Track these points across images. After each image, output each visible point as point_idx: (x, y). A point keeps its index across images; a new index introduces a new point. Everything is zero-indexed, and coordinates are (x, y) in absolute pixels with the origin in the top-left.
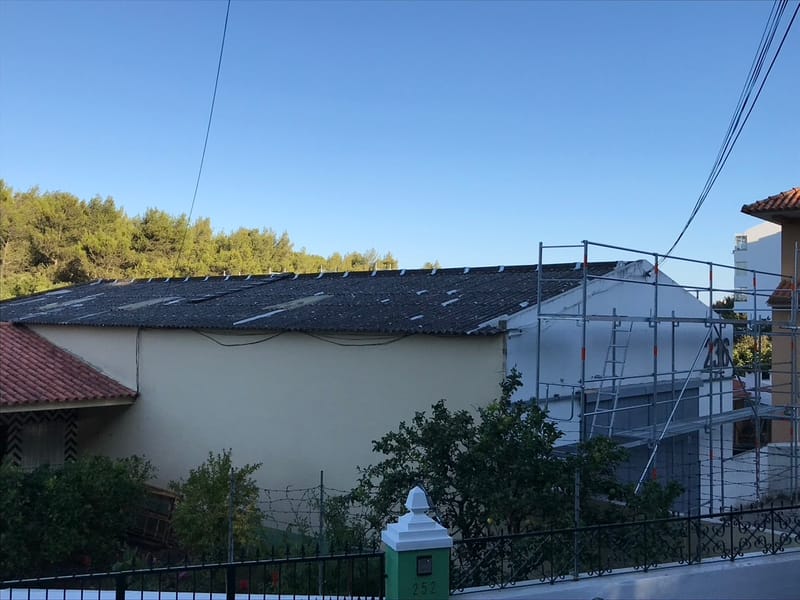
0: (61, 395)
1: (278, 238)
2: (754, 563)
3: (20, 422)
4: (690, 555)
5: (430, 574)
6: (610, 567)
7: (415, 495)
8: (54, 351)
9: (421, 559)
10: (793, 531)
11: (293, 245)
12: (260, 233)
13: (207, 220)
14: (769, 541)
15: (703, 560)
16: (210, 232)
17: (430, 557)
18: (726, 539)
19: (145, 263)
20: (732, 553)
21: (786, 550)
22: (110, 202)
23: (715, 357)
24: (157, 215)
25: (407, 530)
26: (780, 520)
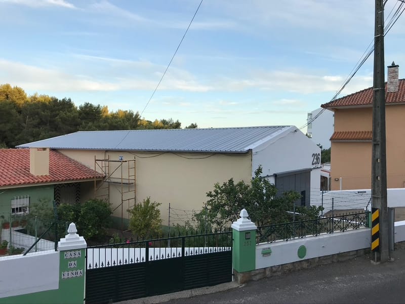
0: (77, 176)
1: (135, 114)
2: (351, 232)
3: (59, 188)
4: (330, 230)
5: (249, 239)
6: (305, 235)
7: (244, 212)
8: (70, 160)
9: (246, 234)
10: (362, 221)
11: (140, 117)
12: (128, 112)
13: (107, 107)
14: (355, 225)
15: (334, 232)
16: (108, 111)
17: (249, 233)
18: (342, 225)
19: (83, 124)
20: (343, 229)
21: (360, 228)
22: (70, 100)
23: (315, 160)
24: (89, 105)
25: (242, 224)
26: (358, 218)
